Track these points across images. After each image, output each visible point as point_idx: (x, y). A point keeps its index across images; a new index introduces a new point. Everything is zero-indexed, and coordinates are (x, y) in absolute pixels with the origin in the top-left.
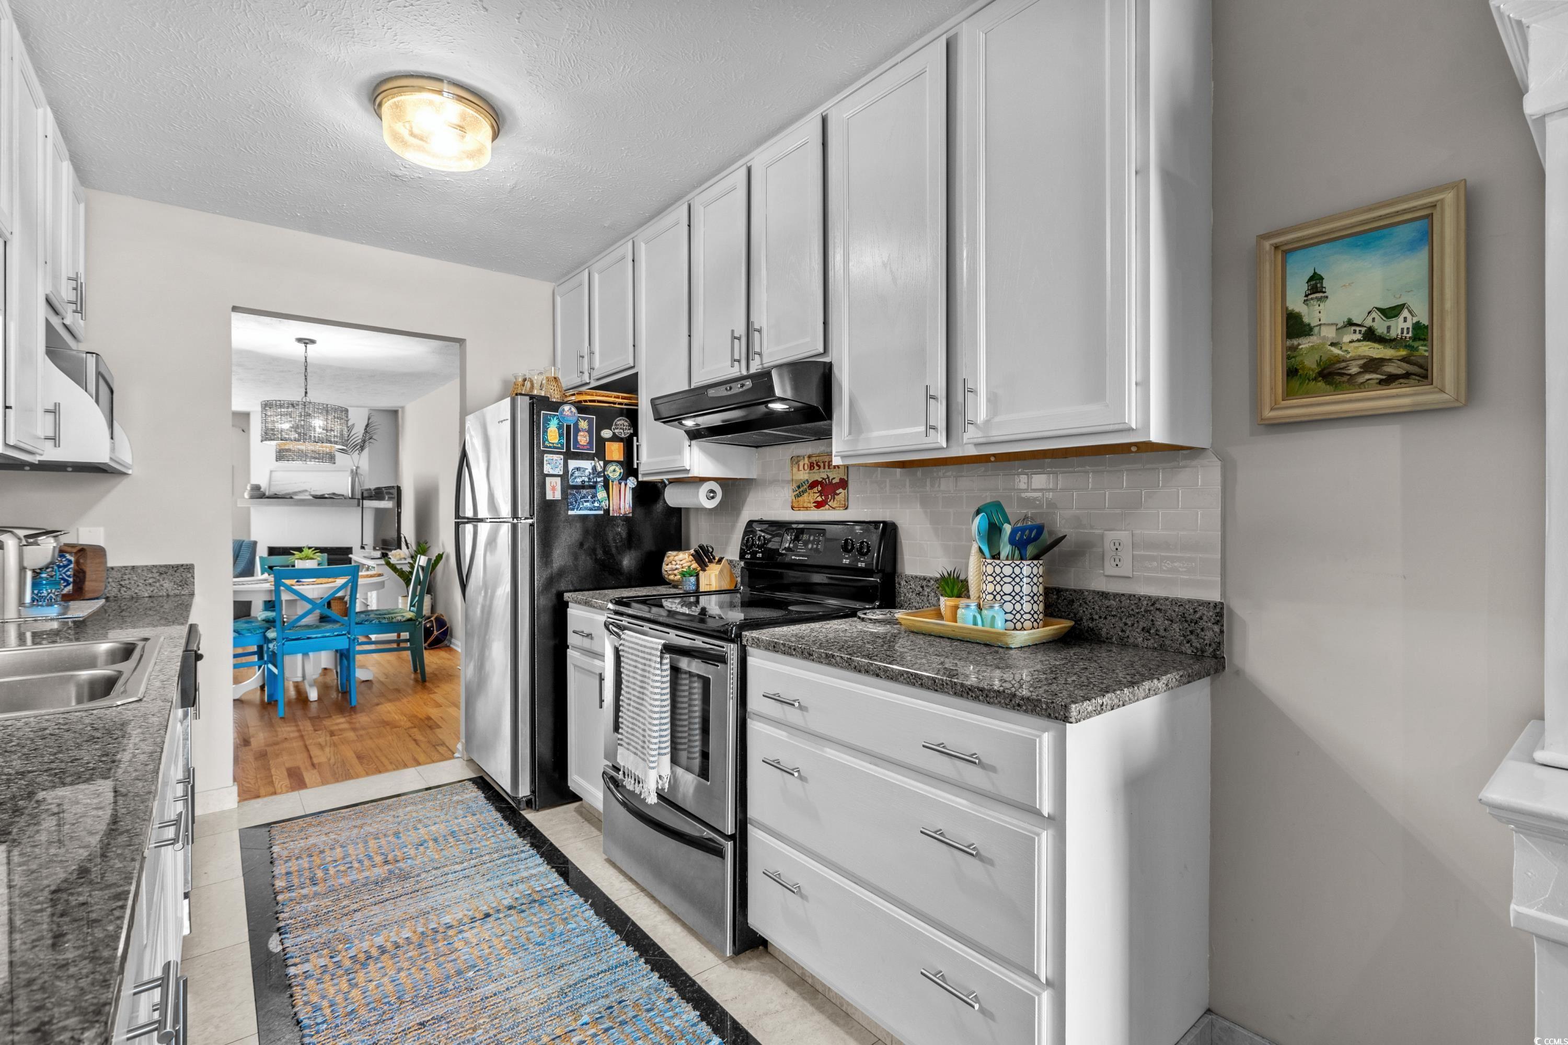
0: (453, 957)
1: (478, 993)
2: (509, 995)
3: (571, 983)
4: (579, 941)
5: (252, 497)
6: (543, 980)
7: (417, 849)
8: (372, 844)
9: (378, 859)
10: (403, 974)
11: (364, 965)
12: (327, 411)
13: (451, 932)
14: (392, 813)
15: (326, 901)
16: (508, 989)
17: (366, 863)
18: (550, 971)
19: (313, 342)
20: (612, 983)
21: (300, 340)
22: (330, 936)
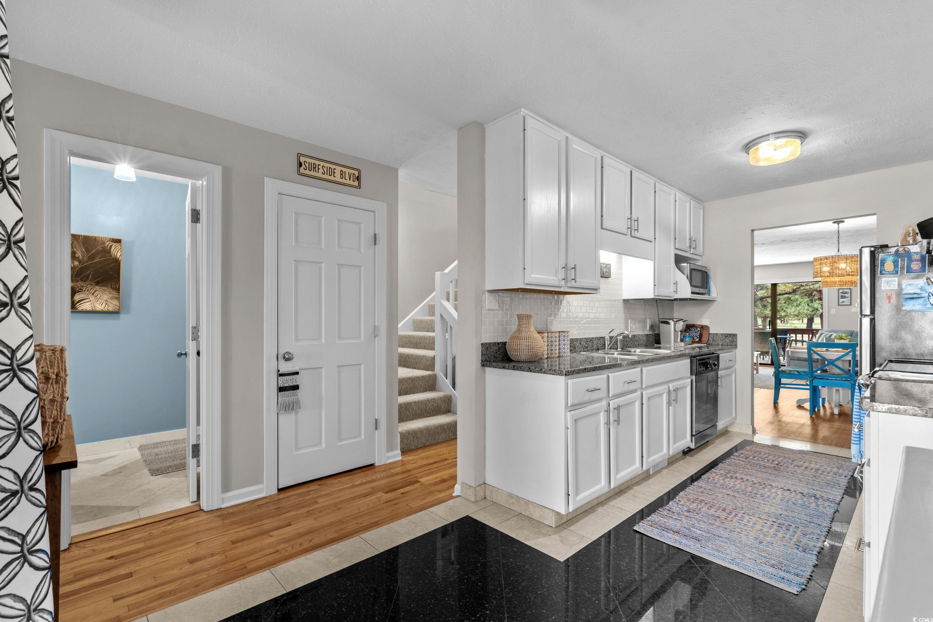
0: (760, 490)
1: (753, 500)
2: (762, 505)
3: (788, 515)
6: (780, 510)
7: (795, 466)
9: (776, 462)
10: (739, 485)
11: (732, 479)
12: (847, 259)
13: (769, 486)
16: (764, 504)
18: (786, 510)
20: (803, 524)
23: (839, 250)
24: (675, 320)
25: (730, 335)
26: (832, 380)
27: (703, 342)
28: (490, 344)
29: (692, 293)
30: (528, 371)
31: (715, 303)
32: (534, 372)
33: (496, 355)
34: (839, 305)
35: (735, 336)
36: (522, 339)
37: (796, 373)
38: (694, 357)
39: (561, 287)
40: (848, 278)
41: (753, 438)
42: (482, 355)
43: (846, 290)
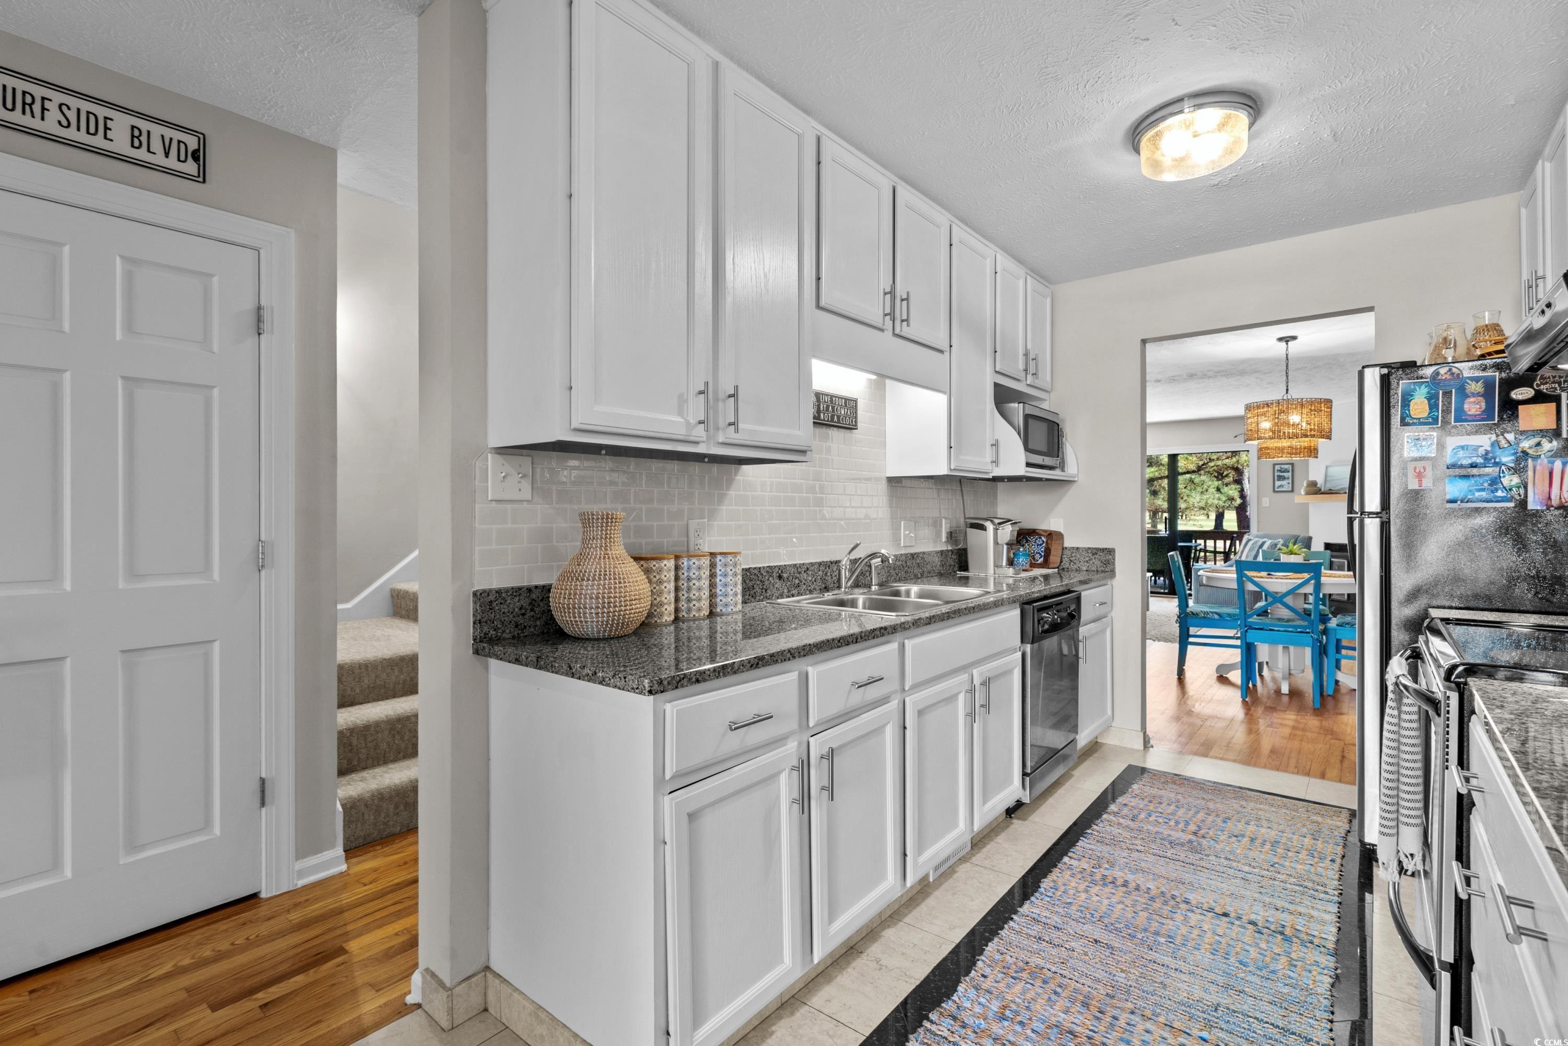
0: (1164, 921)
1: (1153, 955)
2: (1172, 973)
3: (1232, 1007)
4: (1286, 990)
5: (1308, 493)
6: (1213, 988)
7: (1230, 837)
8: (1201, 815)
9: (1193, 828)
10: (1120, 906)
11: (1105, 885)
13: (1183, 906)
14: (1244, 803)
15: (1126, 834)
16: (1176, 970)
17: (1181, 826)
18: (1227, 987)
19: (1294, 338)
20: (1271, 1038)
21: (1280, 339)
22: (1107, 855)
23: (1287, 390)
24: (997, 521)
25: (1103, 550)
26: (1278, 631)
27: (1051, 566)
28: (499, 592)
29: (1029, 465)
31: (1075, 486)
32: (579, 679)
33: (520, 620)
34: (1274, 491)
35: (1111, 552)
36: (583, 580)
37: (1216, 617)
38: (1029, 603)
39: (697, 443)
40: (1304, 442)
41: (1145, 761)
42: (474, 623)
43: (1286, 466)
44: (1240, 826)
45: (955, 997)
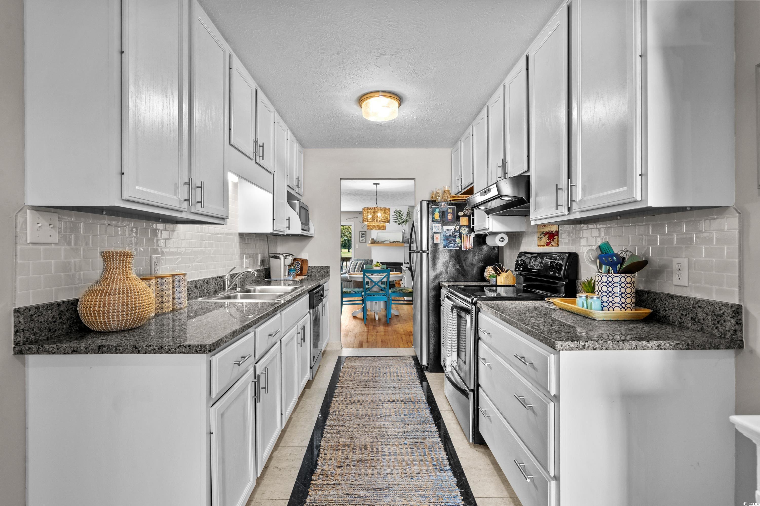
0: (377, 410)
1: (378, 423)
2: (387, 426)
3: (409, 430)
4: (419, 419)
5: (371, 243)
6: (401, 426)
7: (383, 374)
8: (371, 369)
9: (371, 374)
10: (361, 410)
11: (352, 404)
12: (382, 210)
13: (380, 403)
14: (382, 361)
15: (351, 383)
16: (388, 425)
17: (367, 374)
18: (404, 425)
19: (378, 184)
20: (422, 435)
21: (374, 184)
22: (347, 393)
23: (376, 204)
24: (285, 255)
25: (325, 267)
26: (373, 296)
27: (304, 274)
28: (37, 308)
29: (302, 230)
30: (132, 352)
31: (313, 239)
33: (52, 326)
34: (360, 242)
35: (328, 267)
37: (354, 292)
38: (311, 291)
40: (382, 224)
41: (343, 354)
42: (16, 332)
43: (364, 232)
44: (385, 369)
45: (318, 467)
